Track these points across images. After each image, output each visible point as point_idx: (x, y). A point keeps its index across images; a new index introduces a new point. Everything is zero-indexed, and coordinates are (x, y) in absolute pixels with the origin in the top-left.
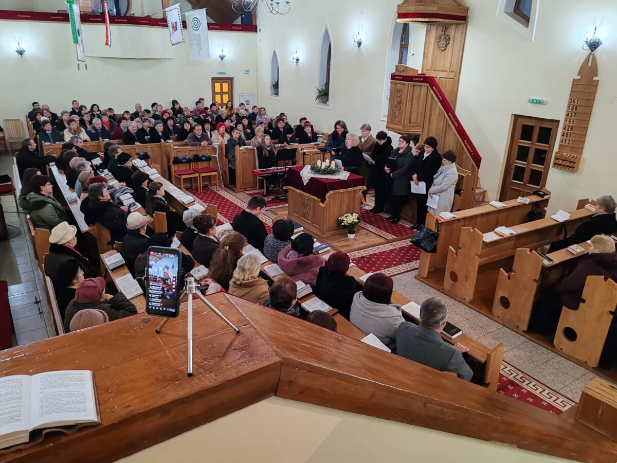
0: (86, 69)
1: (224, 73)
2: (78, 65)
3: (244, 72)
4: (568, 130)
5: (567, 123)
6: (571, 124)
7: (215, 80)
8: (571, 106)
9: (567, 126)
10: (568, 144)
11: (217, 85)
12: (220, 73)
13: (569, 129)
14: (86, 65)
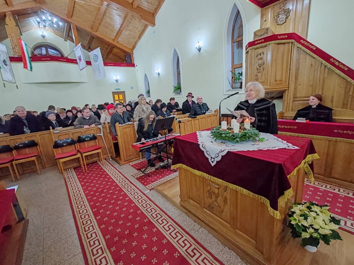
0: (18, 88)
1: (119, 89)
2: (4, 83)
3: (131, 88)
7: (114, 93)
11: (116, 96)
12: (117, 89)
14: (17, 86)
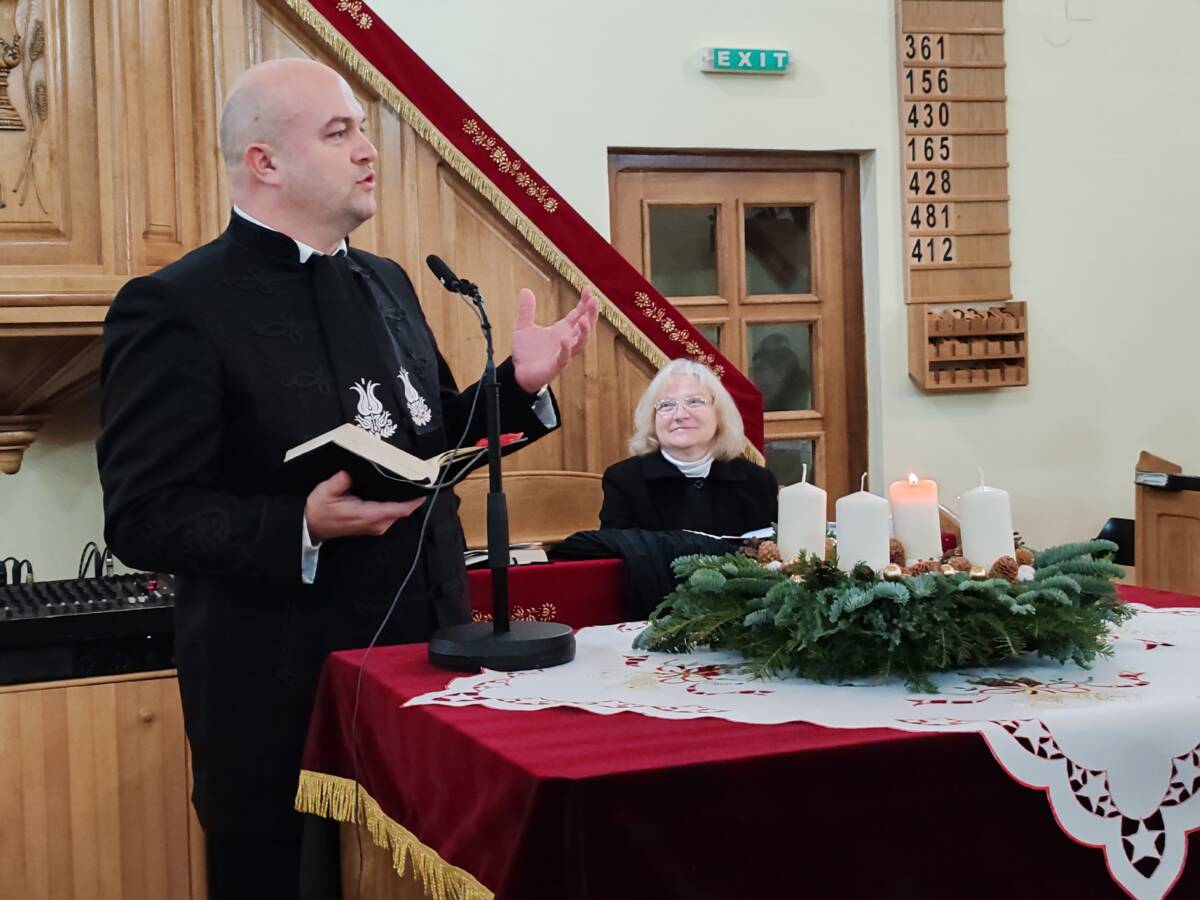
4: (930, 192)
5: (921, 159)
6: (937, 160)
8: (918, 74)
9: (922, 175)
10: (947, 258)
13: (937, 187)
